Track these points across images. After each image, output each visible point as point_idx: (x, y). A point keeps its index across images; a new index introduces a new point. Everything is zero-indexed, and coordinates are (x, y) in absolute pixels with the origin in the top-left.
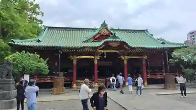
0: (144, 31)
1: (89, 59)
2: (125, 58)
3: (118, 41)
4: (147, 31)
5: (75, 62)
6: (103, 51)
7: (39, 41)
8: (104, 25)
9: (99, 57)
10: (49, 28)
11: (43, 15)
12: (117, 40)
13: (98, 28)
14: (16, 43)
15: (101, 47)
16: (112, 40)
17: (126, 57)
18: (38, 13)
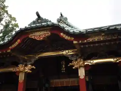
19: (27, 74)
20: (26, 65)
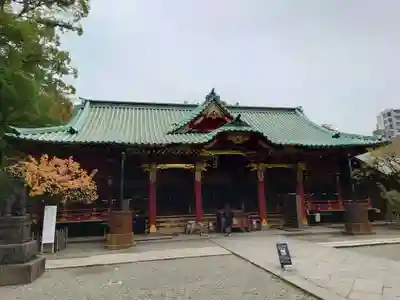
0: (294, 110)
1: (182, 169)
2: (260, 169)
3: (246, 132)
4: (301, 112)
5: (153, 177)
6: (213, 153)
7: (72, 132)
8: (213, 98)
9: (205, 165)
10: (93, 103)
11: (76, 77)
12: (244, 128)
13: (200, 103)
14: (22, 136)
15: (211, 145)
16: (232, 128)
17: (262, 166)
18: (65, 72)
19: (203, 173)
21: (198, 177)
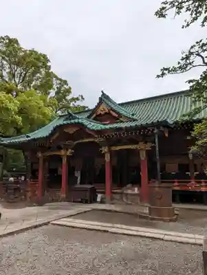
5: (41, 162)
7: (28, 137)
9: (70, 151)
15: (55, 137)
20: (67, 150)
21: (65, 160)
